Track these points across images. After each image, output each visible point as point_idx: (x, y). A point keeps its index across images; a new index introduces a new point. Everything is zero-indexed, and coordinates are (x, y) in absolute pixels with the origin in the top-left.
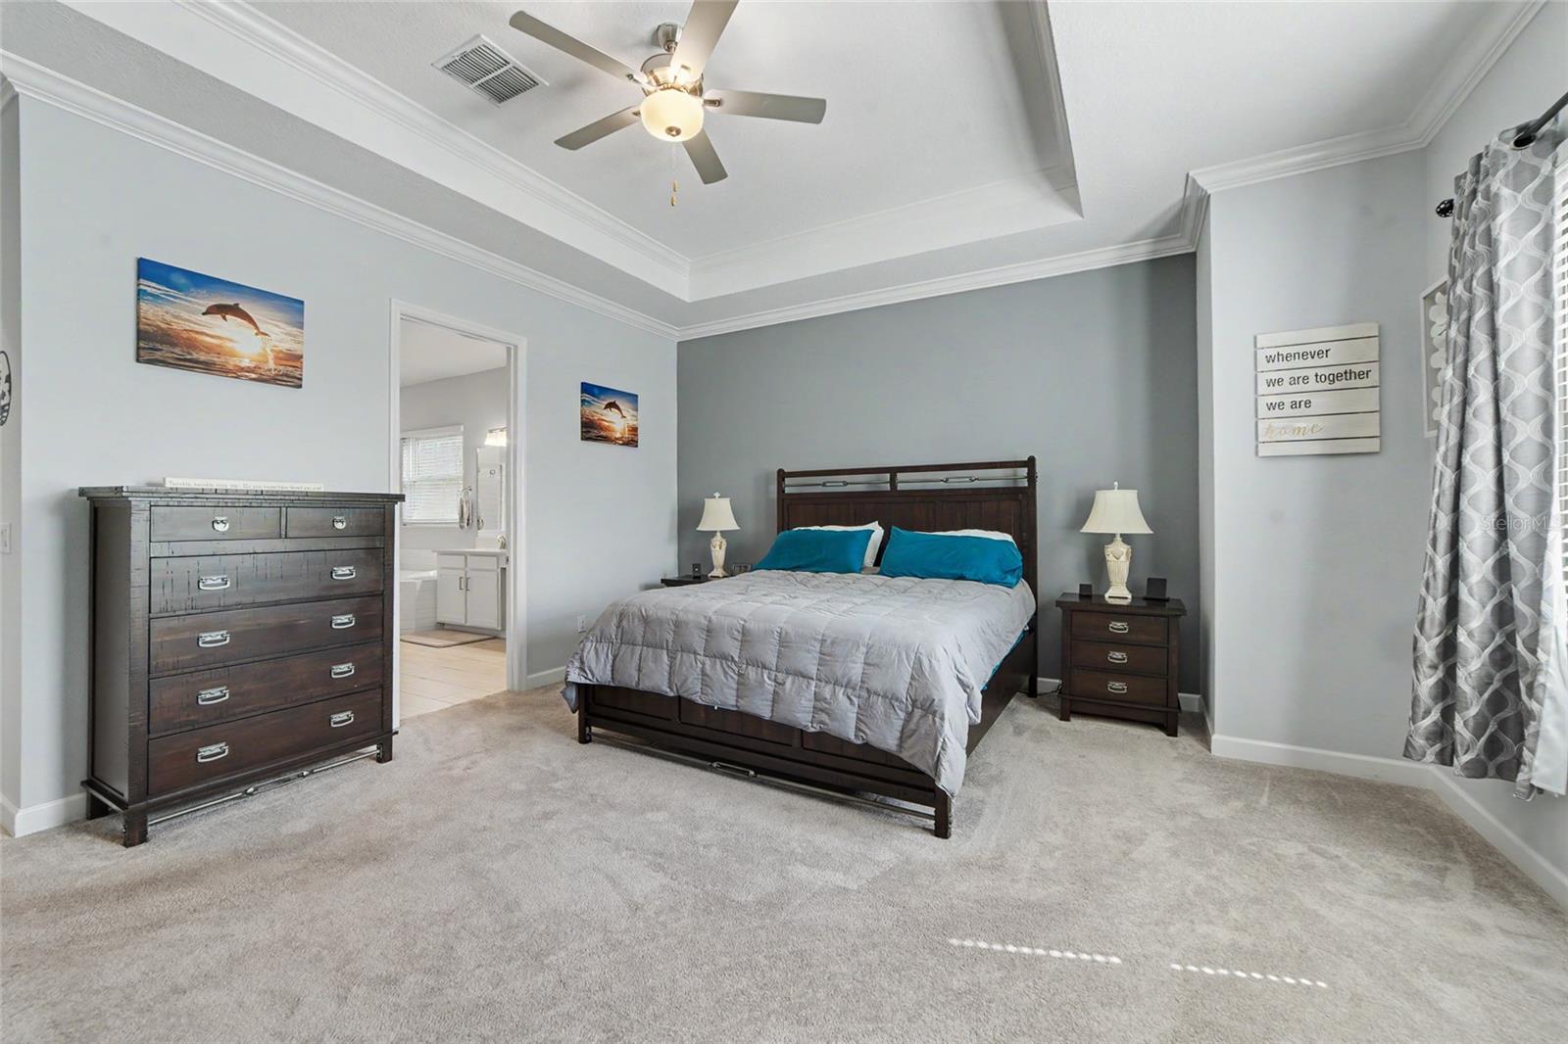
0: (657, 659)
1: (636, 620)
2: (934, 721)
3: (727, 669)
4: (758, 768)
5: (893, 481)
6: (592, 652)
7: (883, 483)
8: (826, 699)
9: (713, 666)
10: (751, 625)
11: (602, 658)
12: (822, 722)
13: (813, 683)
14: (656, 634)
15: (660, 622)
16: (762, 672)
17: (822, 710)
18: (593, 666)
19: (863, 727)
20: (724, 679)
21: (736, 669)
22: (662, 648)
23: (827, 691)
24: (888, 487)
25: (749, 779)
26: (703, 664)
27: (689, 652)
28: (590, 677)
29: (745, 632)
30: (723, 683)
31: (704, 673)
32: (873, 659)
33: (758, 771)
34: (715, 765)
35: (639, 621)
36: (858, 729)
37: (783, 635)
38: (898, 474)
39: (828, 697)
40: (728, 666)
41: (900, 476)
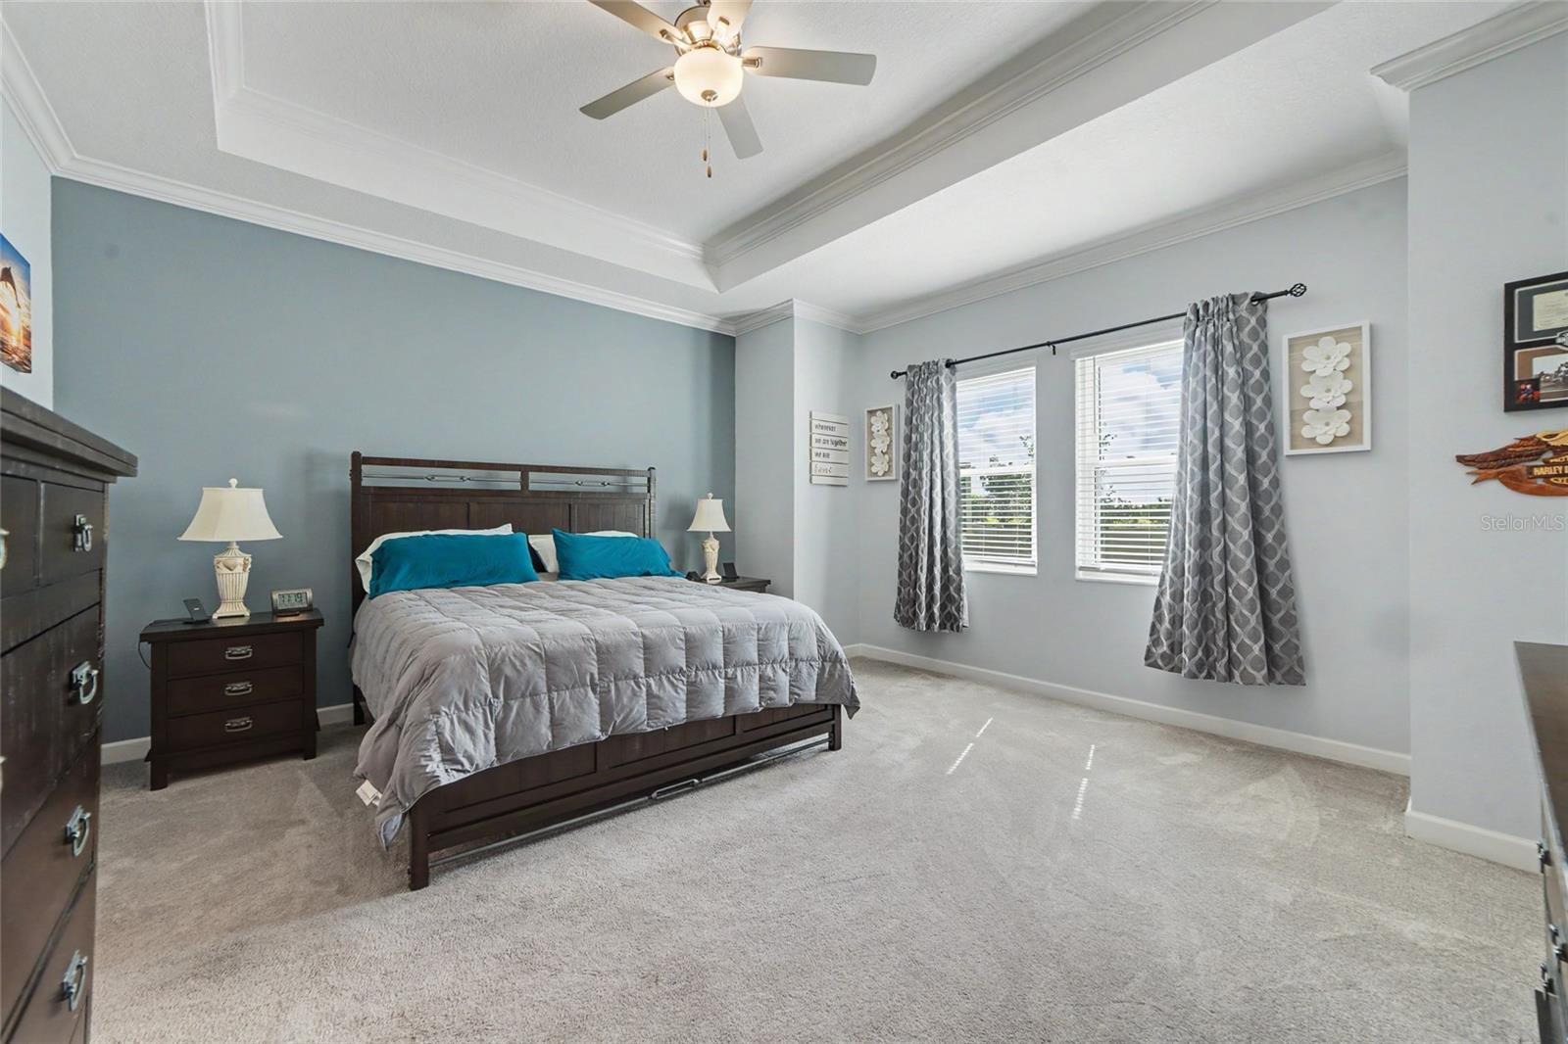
0: (580, 704)
1: (528, 662)
2: (842, 667)
3: (675, 681)
4: (699, 773)
5: (524, 480)
6: (459, 730)
7: (510, 481)
8: (770, 678)
9: (661, 685)
10: (692, 630)
11: (480, 730)
12: (771, 699)
13: (757, 668)
14: (572, 671)
15: (576, 655)
16: (713, 674)
17: (768, 689)
18: (470, 748)
19: (796, 690)
20: (675, 694)
21: (684, 679)
22: (584, 685)
23: (769, 672)
24: (518, 486)
25: (695, 788)
26: (649, 686)
27: (626, 678)
28: (467, 766)
29: (689, 640)
30: (676, 698)
31: (650, 694)
32: (794, 633)
33: (699, 776)
34: (654, 795)
35: (535, 661)
36: (791, 693)
37: (726, 633)
38: (530, 473)
39: (772, 676)
40: (676, 679)
41: (532, 475)
